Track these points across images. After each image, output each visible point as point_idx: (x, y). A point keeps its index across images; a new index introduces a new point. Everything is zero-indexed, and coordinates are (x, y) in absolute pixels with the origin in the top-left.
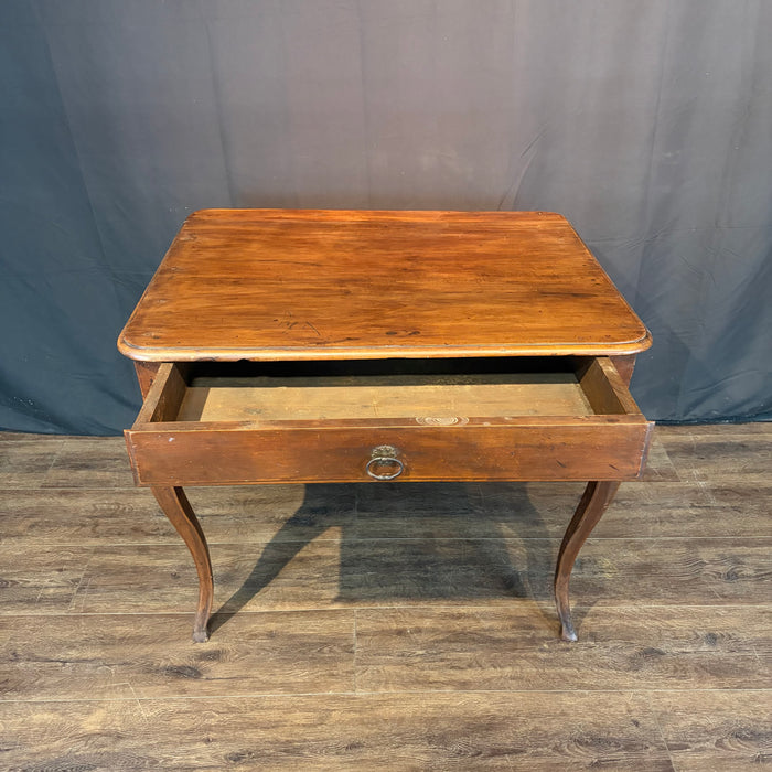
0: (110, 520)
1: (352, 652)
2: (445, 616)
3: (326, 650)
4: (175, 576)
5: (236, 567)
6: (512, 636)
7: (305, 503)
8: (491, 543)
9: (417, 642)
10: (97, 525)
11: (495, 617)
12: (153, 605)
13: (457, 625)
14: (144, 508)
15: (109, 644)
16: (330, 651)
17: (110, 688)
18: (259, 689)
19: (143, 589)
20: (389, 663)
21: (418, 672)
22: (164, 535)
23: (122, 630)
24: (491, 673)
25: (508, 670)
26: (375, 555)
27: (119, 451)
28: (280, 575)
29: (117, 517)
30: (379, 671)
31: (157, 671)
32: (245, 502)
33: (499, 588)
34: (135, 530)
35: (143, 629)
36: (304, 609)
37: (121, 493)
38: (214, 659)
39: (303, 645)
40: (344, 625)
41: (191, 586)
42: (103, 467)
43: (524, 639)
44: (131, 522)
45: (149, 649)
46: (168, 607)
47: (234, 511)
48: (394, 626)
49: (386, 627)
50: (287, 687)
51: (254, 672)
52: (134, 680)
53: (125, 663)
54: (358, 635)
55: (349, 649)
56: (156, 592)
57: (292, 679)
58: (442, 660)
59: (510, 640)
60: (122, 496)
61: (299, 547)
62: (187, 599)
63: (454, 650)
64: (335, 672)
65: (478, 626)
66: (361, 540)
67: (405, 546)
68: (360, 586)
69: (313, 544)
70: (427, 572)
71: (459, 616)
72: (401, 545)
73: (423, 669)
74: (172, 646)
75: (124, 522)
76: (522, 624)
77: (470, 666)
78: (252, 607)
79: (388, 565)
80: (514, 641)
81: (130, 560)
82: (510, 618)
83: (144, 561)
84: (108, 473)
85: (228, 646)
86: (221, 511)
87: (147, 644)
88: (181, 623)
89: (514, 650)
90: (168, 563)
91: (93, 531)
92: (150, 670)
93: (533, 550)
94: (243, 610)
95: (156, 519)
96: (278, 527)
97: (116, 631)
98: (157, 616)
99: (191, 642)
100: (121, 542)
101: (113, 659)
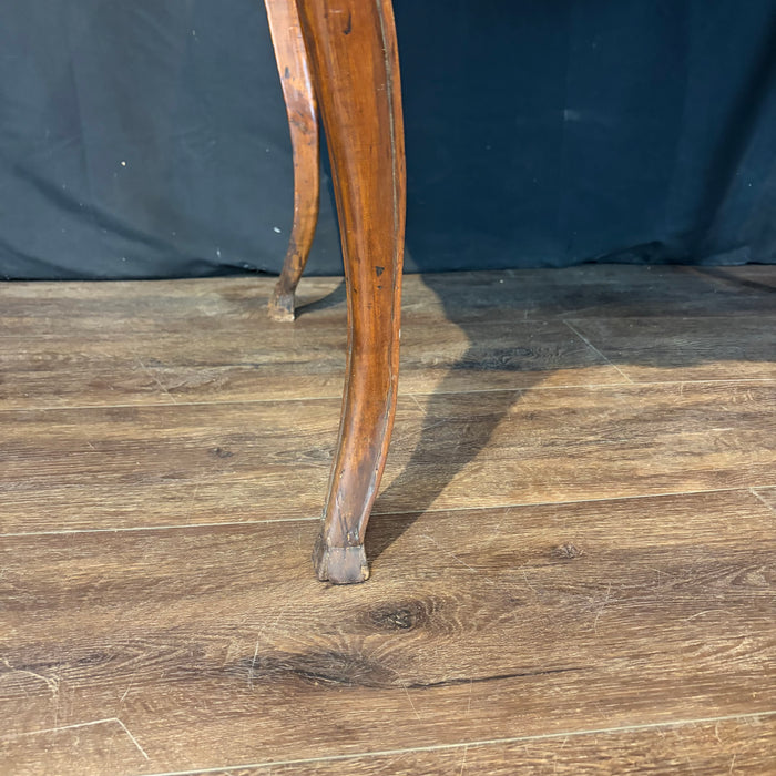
0: (34, 375)
4: (220, 454)
7: (475, 344)
12: (167, 509)
14: (116, 358)
15: (36, 606)
17: (43, 743)
19: (131, 479)
22: (170, 391)
23: (73, 569)
29: (52, 369)
31: (220, 672)
35: (147, 564)
37: (57, 340)
38: (409, 625)
44: (90, 375)
45: (179, 612)
46: (216, 512)
47: (326, 356)
52: (136, 709)
53: (99, 657)
56: (173, 484)
61: (511, 398)
62: (266, 492)
67: (751, 389)
74: (254, 600)
78: (460, 498)
81: (90, 430)
83: (130, 431)
85: (441, 589)
90: (197, 432)
92: (194, 673)
94: (436, 505)
95: (149, 371)
96: (438, 374)
97: (61, 573)
98: (187, 532)
99: (314, 586)
100: (62, 403)
101: (50, 647)
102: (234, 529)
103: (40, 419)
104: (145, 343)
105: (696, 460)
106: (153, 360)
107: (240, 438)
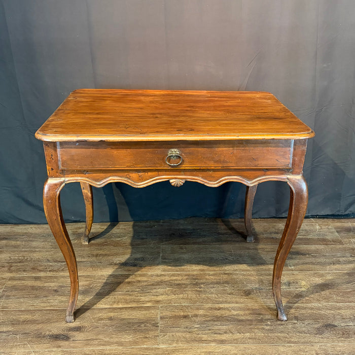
0: (19, 264)
1: (158, 327)
2: (211, 309)
3: (142, 325)
4: (56, 291)
5: (91, 286)
6: (249, 318)
7: (131, 256)
8: (237, 274)
9: (195, 321)
10: (11, 267)
11: (240, 309)
12: (42, 305)
13: (218, 313)
14: (39, 259)
15: (16, 324)
16: (145, 326)
17: (16, 345)
18: (103, 345)
19: (37, 297)
20: (178, 331)
21: (196, 335)
22: (50, 271)
23: (23, 317)
24: (238, 336)
25: (248, 335)
26: (171, 280)
27: (25, 232)
28: (117, 290)
29: (23, 262)
30: (173, 336)
31: (44, 337)
32: (97, 256)
33: (242, 295)
34: (33, 269)
35: (37, 316)
36: (130, 306)
37: (25, 251)
38: (77, 331)
39: (129, 323)
40: (153, 313)
41: (65, 296)
42: (16, 239)
43: (256, 320)
44: (31, 265)
45: (40, 326)
46: (51, 306)
47: (91, 259)
48: (182, 314)
49: (177, 314)
50: (120, 344)
51: (100, 337)
52: (30, 342)
53: (25, 333)
54: (161, 318)
55: (156, 325)
56: (45, 299)
57: (123, 340)
58: (210, 330)
59: (248, 320)
60: (26, 253)
61: (127, 276)
62: (62, 302)
63: (216, 325)
64: (148, 336)
65: (230, 314)
66: (163, 273)
67: (188, 275)
68: (162, 295)
69: (136, 275)
70: (200, 288)
71: (219, 309)
72: (186, 275)
73: (198, 334)
74: (53, 325)
75: (27, 265)
76: (255, 312)
77: (225, 333)
78: (100, 305)
79: (179, 284)
80: (251, 320)
81: (30, 283)
82: (248, 309)
83: (38, 284)
84: (18, 242)
85: (86, 324)
86: (83, 260)
87: (38, 324)
88: (59, 313)
89: (250, 325)
90: (52, 284)
91: (9, 269)
92: (40, 337)
93: (261, 277)
94: (95, 307)
95: (46, 264)
96: (116, 267)
97: (21, 318)
98: (45, 310)
99: (64, 322)
100: (25, 274)
101: (18, 331)
102: (54, 310)
103: (20, 279)
104: (47, 253)
105: (155, 297)
106: (48, 260)
107: (61, 287)
